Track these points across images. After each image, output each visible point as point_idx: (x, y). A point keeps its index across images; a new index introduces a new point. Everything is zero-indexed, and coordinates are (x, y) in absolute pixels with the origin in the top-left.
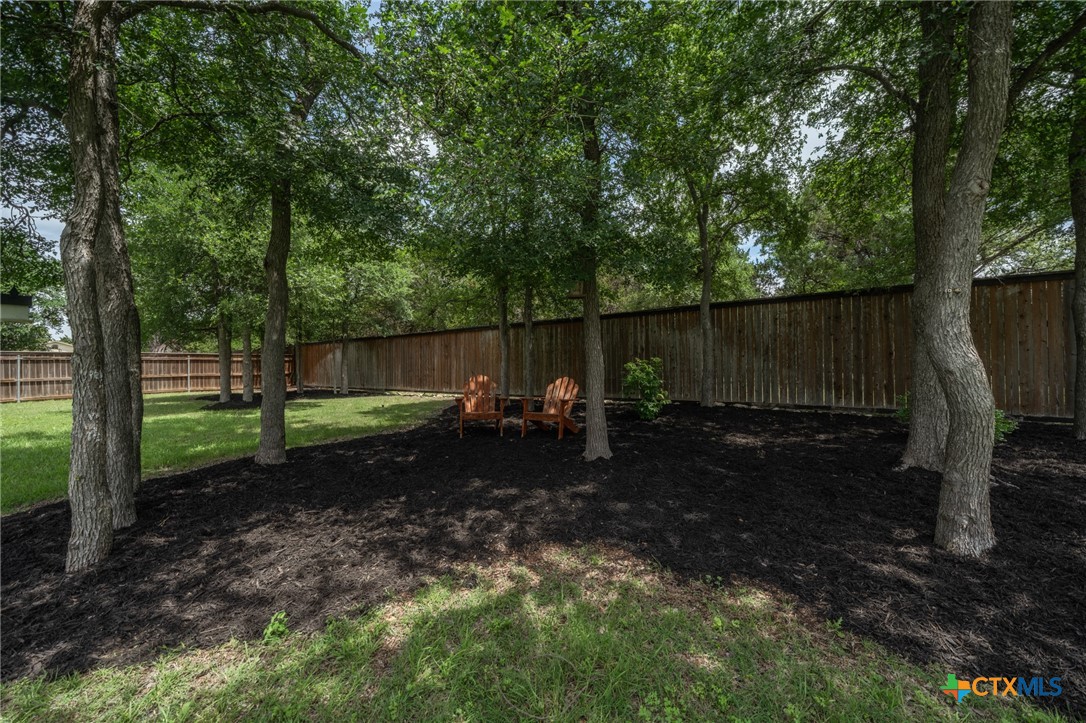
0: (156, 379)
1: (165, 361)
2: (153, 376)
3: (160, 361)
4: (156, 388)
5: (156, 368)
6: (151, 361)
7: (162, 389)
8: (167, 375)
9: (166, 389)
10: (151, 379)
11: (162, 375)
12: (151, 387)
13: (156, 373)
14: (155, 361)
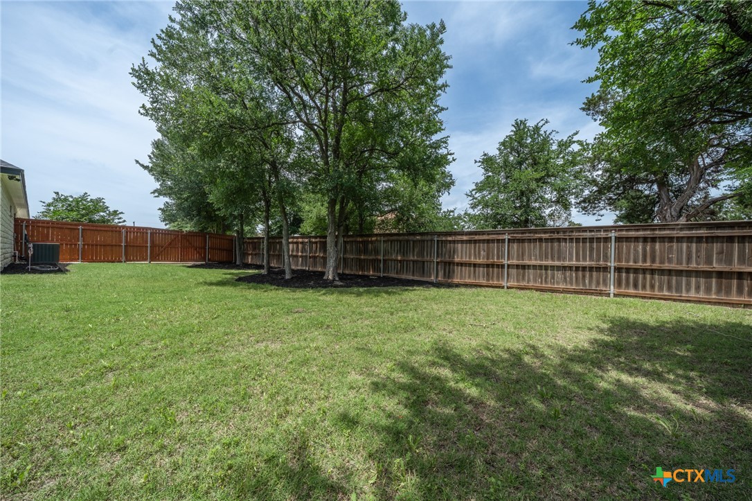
0: (679, 273)
1: (699, 239)
2: (673, 266)
3: (689, 239)
4: (678, 289)
5: (680, 251)
6: (671, 239)
7: (693, 294)
8: (703, 267)
9: (702, 295)
10: (670, 272)
11: (693, 266)
12: (669, 289)
13: (679, 262)
14: (680, 240)
